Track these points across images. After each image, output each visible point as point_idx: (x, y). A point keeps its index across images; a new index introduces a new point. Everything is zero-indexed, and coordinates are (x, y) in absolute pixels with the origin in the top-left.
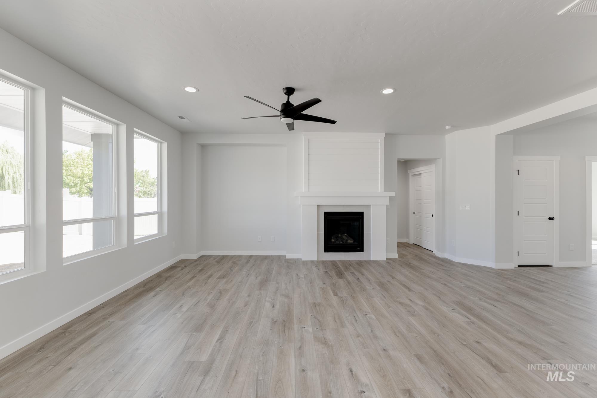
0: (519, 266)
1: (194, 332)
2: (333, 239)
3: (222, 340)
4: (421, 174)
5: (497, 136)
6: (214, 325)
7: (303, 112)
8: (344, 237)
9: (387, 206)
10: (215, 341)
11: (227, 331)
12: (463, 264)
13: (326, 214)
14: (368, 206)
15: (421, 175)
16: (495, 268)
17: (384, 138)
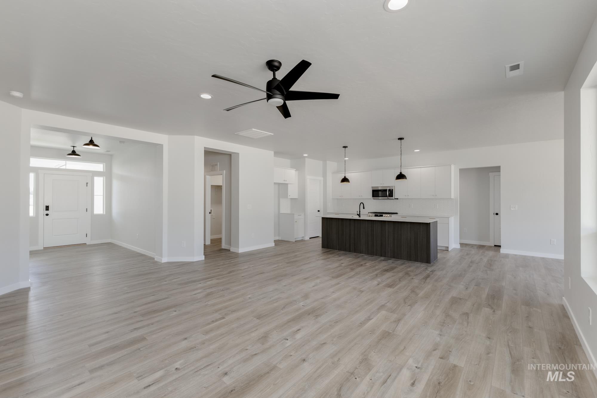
1: (391, 333)
3: (368, 318)
6: (370, 333)
10: (374, 319)
11: (361, 323)
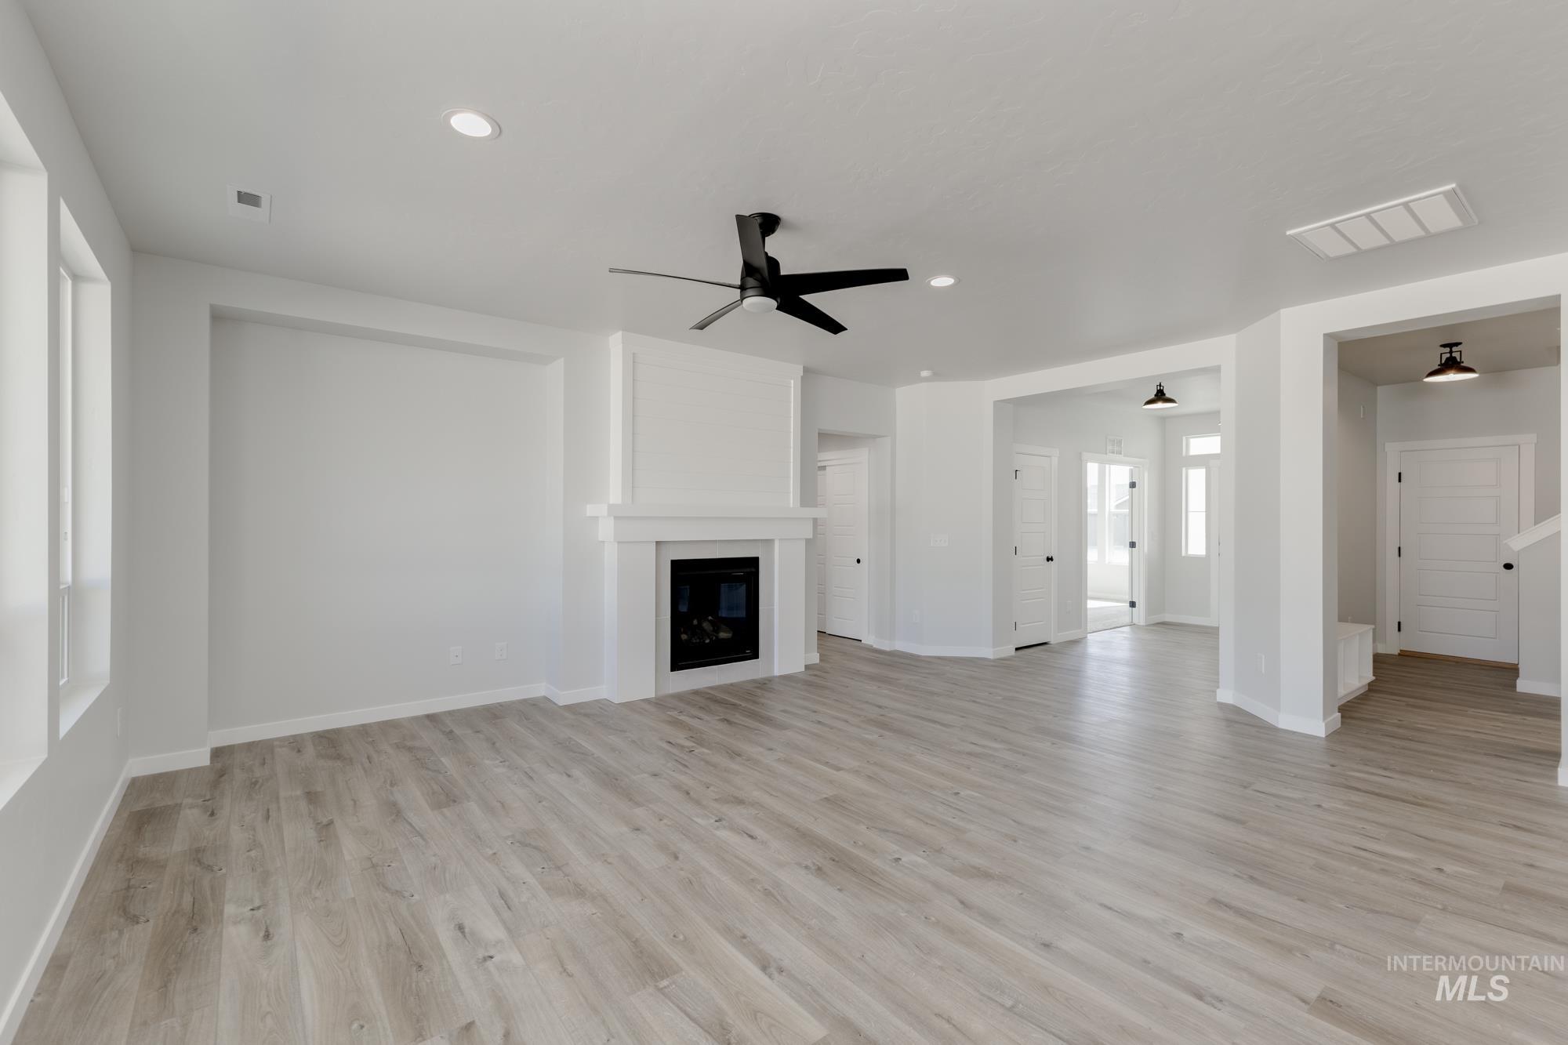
0: (1017, 649)
2: (685, 633)
4: (825, 466)
5: (996, 403)
7: (806, 297)
8: (706, 625)
9: (808, 541)
12: (939, 658)
13: (677, 566)
14: (768, 543)
15: (825, 469)
16: (991, 657)
17: (802, 377)
